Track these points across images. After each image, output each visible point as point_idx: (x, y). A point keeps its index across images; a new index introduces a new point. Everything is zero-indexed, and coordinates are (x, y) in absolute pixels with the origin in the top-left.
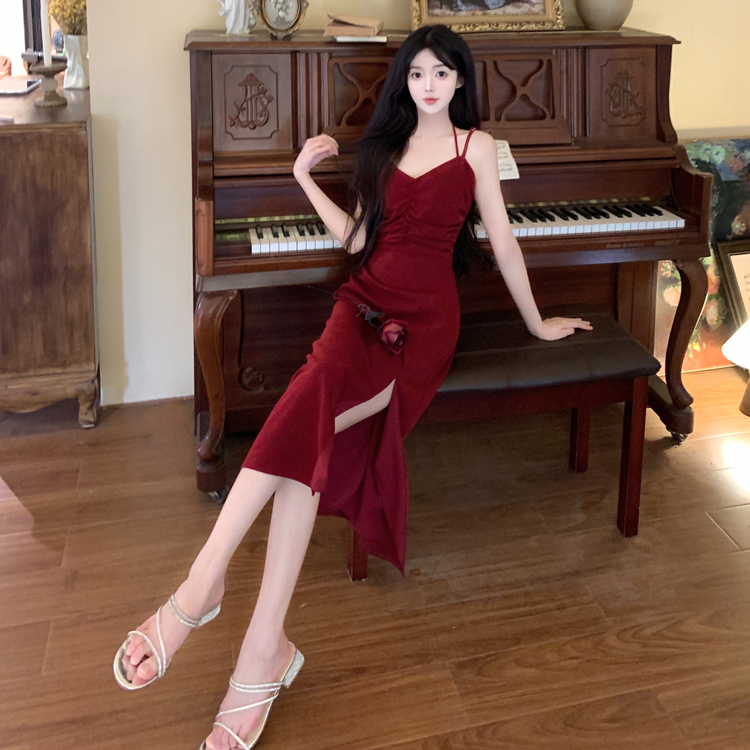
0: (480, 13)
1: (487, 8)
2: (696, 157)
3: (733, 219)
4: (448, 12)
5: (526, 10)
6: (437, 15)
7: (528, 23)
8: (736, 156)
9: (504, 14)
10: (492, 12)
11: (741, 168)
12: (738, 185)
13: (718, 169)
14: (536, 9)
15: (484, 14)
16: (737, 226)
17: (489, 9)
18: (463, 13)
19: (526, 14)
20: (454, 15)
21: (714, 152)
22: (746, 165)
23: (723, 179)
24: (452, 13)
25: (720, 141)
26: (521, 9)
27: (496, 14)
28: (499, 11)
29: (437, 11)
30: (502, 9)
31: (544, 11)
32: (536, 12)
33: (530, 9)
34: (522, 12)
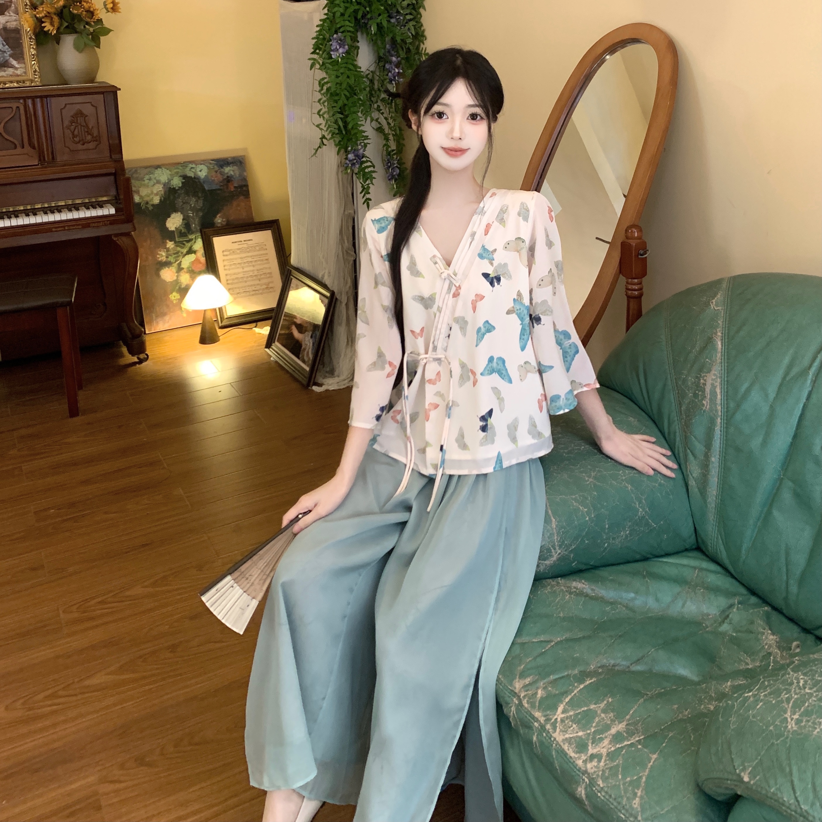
2: (182, 174)
3: (215, 216)
5: (11, 73)
7: (11, 82)
8: (216, 172)
11: (221, 179)
12: (219, 192)
13: (202, 181)
14: (19, 72)
16: (219, 221)
19: (11, 76)
21: (198, 170)
22: (225, 177)
23: (207, 188)
25: (203, 162)
26: (6, 72)
31: (25, 73)
32: (19, 74)
33: (13, 72)
34: (7, 74)
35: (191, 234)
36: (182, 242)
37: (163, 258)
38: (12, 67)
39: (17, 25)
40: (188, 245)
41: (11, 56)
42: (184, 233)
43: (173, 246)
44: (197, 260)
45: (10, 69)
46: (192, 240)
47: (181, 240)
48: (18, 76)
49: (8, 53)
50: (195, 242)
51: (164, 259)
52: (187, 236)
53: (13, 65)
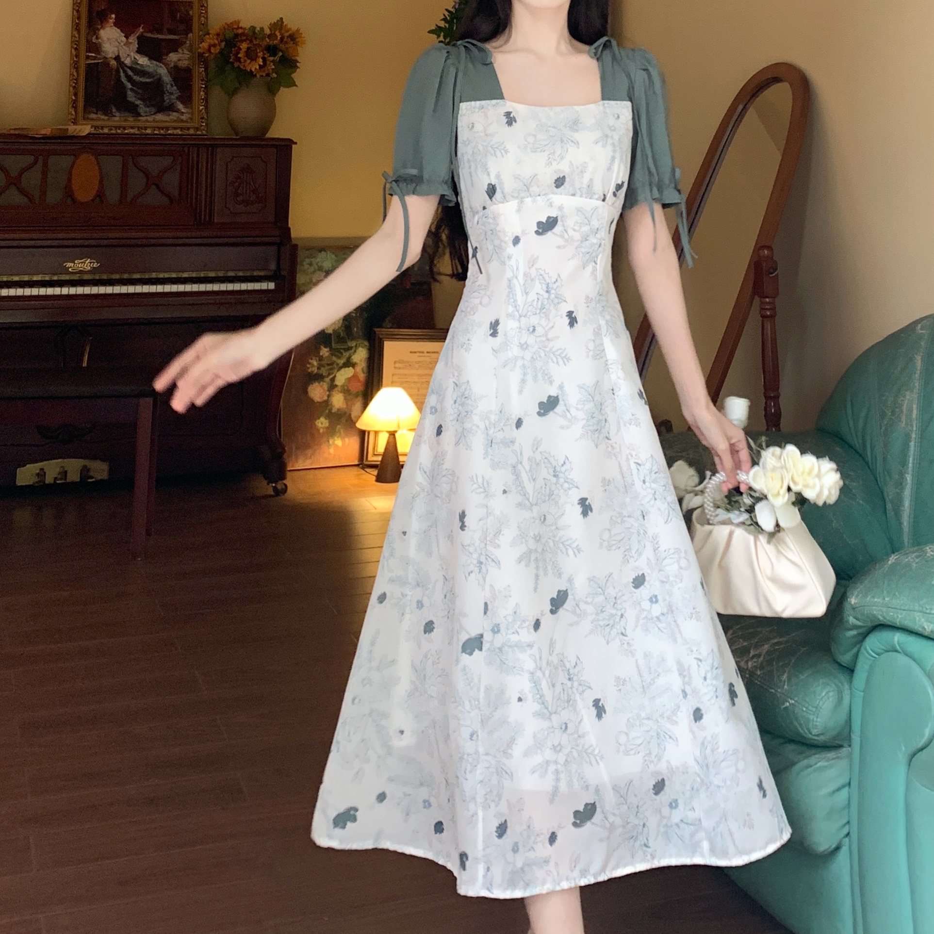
0: (131, 119)
1: (139, 115)
3: (383, 320)
4: (103, 117)
5: (175, 119)
6: (92, 119)
7: (175, 128)
9: (154, 121)
10: (144, 119)
14: (184, 117)
15: (134, 120)
17: (141, 116)
18: (117, 119)
19: (175, 121)
20: (108, 119)
24: (106, 118)
26: (171, 117)
27: (147, 121)
28: (150, 119)
29: (93, 116)
30: (154, 116)
31: (191, 119)
32: (185, 119)
33: (178, 117)
34: (171, 119)
35: (352, 340)
36: (338, 350)
37: (313, 369)
38: (178, 111)
39: (188, 64)
40: (346, 354)
41: (177, 98)
42: (343, 338)
43: (327, 354)
44: (355, 376)
45: (175, 114)
46: (351, 348)
47: (338, 347)
48: (182, 121)
49: (176, 95)
50: (355, 351)
51: (315, 370)
52: (346, 342)
53: (179, 109)
